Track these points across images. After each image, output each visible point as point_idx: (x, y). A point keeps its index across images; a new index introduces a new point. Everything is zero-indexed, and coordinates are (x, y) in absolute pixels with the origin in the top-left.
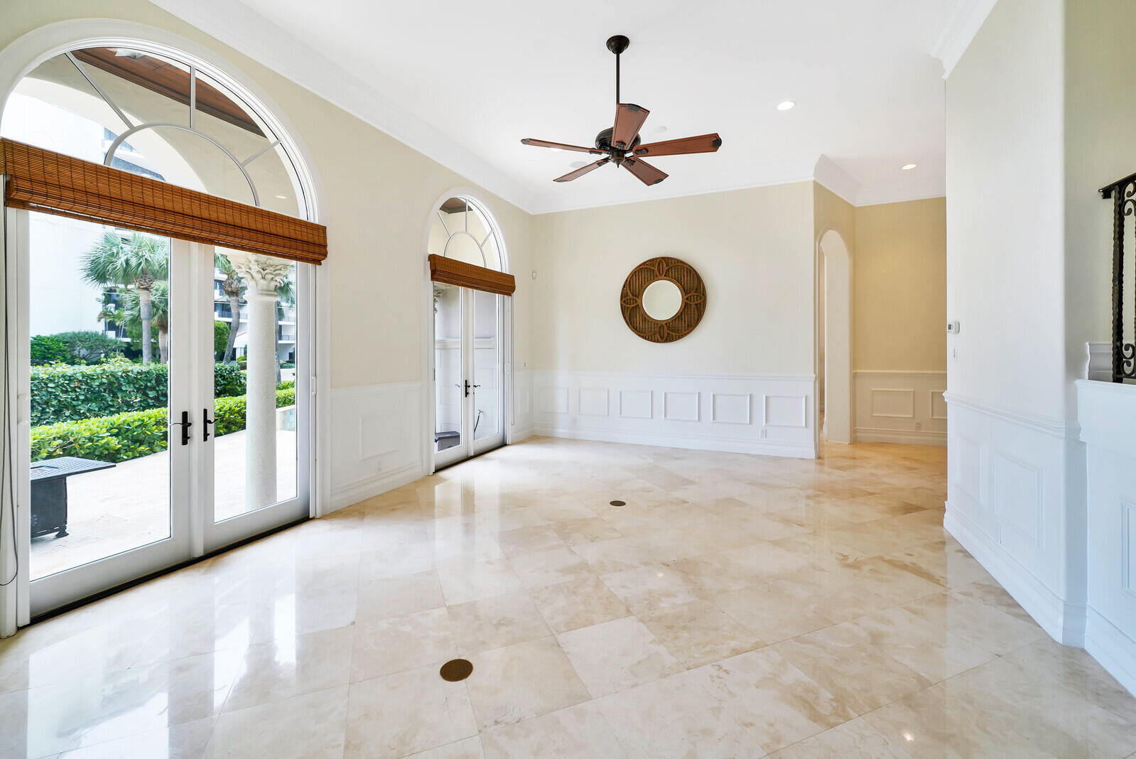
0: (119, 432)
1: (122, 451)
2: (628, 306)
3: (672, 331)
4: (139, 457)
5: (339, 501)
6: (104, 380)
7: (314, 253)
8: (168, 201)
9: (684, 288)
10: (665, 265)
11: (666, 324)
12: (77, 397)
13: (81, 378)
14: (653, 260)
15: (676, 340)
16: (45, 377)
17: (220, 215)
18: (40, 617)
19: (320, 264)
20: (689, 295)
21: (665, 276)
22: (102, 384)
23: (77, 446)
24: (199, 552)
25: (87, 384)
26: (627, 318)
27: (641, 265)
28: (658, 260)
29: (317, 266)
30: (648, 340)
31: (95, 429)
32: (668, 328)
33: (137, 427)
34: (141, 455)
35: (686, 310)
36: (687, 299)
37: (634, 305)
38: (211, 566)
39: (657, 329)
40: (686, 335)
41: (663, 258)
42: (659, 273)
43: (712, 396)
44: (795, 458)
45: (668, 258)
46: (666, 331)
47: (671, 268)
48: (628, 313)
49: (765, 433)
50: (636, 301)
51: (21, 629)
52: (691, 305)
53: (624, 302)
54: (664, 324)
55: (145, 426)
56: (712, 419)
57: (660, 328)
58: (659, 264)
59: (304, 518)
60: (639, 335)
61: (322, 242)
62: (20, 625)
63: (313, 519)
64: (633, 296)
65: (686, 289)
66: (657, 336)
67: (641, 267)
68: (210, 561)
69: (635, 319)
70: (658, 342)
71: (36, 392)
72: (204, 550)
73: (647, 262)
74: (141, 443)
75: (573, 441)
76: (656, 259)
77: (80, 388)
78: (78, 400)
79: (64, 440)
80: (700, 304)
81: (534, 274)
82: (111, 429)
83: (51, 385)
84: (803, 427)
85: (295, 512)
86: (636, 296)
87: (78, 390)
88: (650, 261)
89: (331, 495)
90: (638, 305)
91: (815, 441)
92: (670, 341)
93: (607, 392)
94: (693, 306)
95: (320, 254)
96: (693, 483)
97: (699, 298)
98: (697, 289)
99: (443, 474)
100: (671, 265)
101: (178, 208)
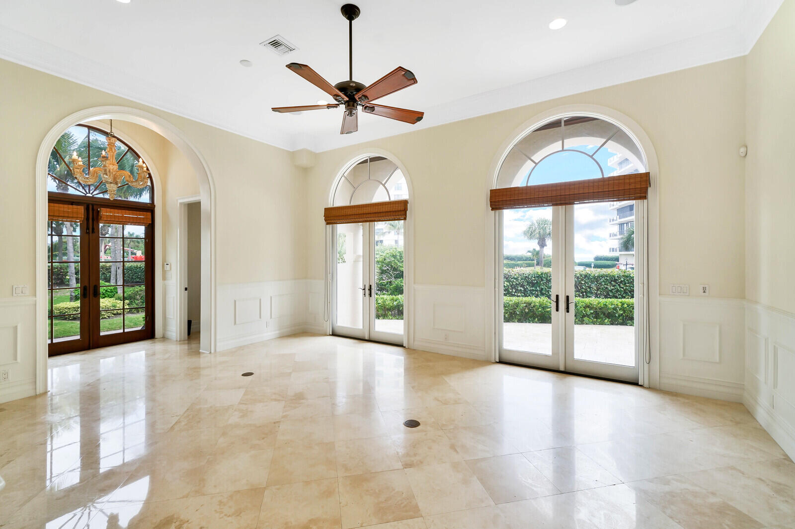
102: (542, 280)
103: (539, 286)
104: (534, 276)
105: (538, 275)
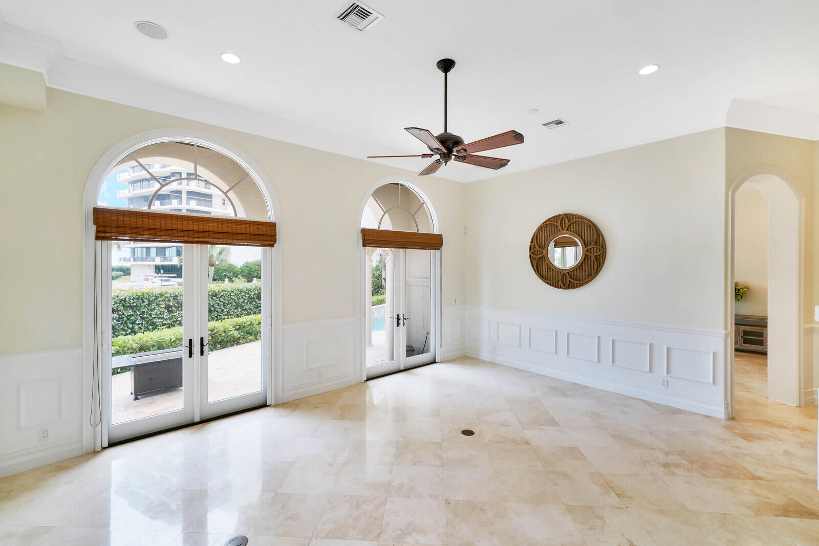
0: (239, 328)
1: (241, 339)
2: (535, 256)
3: (574, 280)
4: (249, 342)
5: (288, 396)
6: (256, 292)
7: (267, 241)
8: (175, 224)
9: (584, 241)
10: (567, 221)
11: (568, 273)
12: (244, 301)
13: (245, 291)
14: (557, 216)
15: (577, 287)
16: (230, 290)
17: (205, 227)
18: (112, 444)
19: (274, 247)
20: (589, 247)
21: (567, 230)
22: (255, 294)
23: (218, 336)
24: (197, 419)
25: (248, 294)
26: (535, 267)
27: (546, 221)
28: (561, 217)
29: (272, 248)
30: (553, 286)
31: (227, 325)
32: (570, 277)
33: (248, 325)
34: (250, 341)
35: (586, 260)
36: (587, 251)
37: (540, 256)
38: (199, 429)
39: (560, 277)
40: (586, 283)
41: (565, 215)
42: (562, 228)
43: (611, 341)
44: (698, 414)
45: (570, 215)
46: (568, 279)
47: (573, 223)
48: (536, 262)
49: (667, 384)
50: (542, 252)
51: (104, 449)
52: (590, 256)
53: (532, 253)
54: (566, 272)
55: (253, 325)
56: (611, 363)
57: (563, 276)
58: (562, 220)
59: (264, 405)
60: (545, 282)
61: (273, 233)
62: (104, 446)
63: (270, 406)
64: (540, 248)
65: (586, 242)
66: (560, 283)
67: (547, 223)
68: (200, 425)
69: (541, 268)
70: (561, 288)
71: (226, 298)
72: (200, 418)
73: (551, 218)
74: (250, 334)
75: (493, 364)
76: (559, 215)
77: (245, 296)
78: (244, 303)
79: (212, 332)
80: (600, 255)
81: (466, 230)
82: (236, 325)
83: (233, 294)
84: (710, 384)
85: (258, 400)
86: (542, 248)
87: (244, 297)
88: (554, 217)
89: (283, 392)
90: (544, 256)
91: (726, 399)
92: (572, 288)
93: (519, 327)
94: (593, 258)
95: (271, 241)
96: (556, 424)
97: (598, 250)
98: (596, 242)
99: (372, 383)
100: (572, 221)
101: (180, 227)
102: (143, 302)
103: (139, 310)
104: (132, 298)
105: (137, 297)
